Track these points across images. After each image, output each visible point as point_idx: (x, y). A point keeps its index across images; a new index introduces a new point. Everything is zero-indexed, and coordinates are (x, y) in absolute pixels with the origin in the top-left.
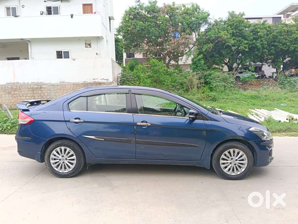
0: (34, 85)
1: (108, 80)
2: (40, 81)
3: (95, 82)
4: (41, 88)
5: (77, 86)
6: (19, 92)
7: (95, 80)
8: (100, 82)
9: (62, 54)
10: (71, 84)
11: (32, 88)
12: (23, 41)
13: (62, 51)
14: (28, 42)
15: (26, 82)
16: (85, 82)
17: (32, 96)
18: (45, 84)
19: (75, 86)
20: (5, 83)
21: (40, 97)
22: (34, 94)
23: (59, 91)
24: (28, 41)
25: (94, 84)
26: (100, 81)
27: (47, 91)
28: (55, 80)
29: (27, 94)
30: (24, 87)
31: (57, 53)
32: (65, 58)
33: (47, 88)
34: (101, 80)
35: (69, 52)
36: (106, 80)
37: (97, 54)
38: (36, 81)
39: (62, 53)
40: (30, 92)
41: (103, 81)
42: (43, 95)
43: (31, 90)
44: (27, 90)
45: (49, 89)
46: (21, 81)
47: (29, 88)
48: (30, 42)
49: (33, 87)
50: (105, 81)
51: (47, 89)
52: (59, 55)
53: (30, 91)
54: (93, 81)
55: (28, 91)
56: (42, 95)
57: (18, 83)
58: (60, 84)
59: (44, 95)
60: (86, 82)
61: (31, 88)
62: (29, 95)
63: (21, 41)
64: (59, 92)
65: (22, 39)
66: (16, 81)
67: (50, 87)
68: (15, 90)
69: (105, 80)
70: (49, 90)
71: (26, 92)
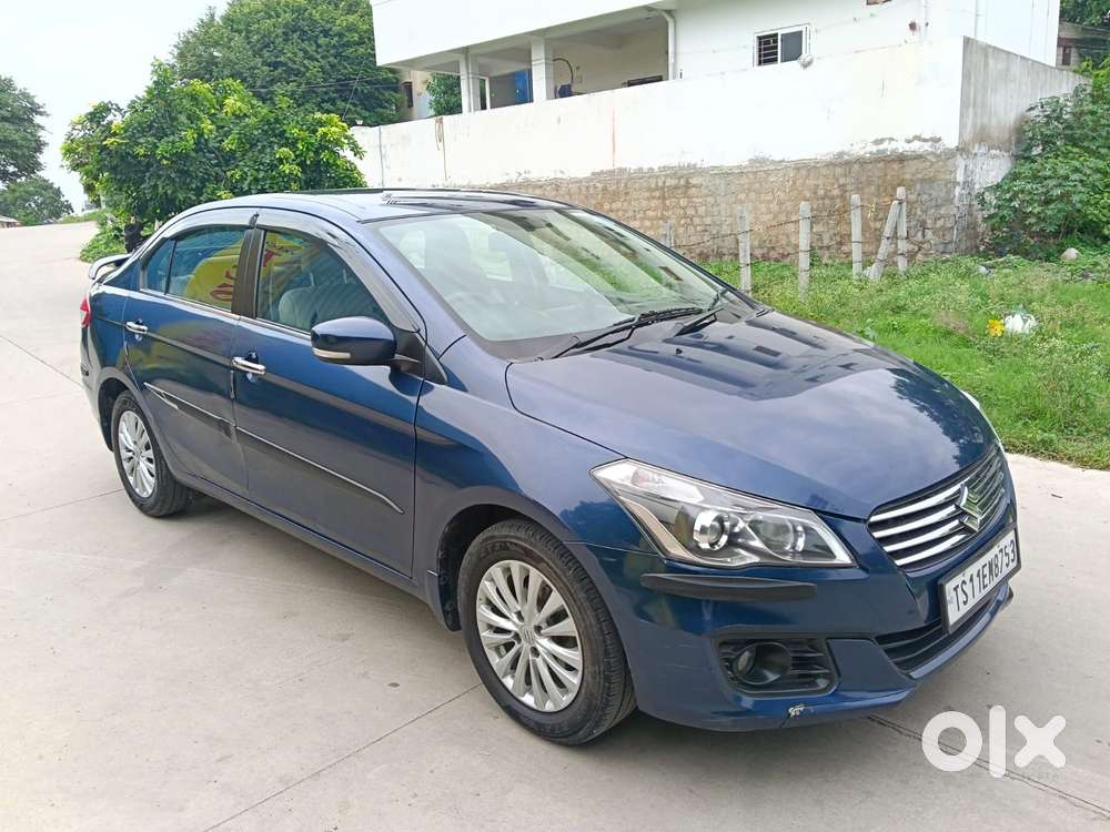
0: (666, 176)
1: (940, 139)
2: (686, 160)
3: (884, 151)
4: (688, 186)
5: (808, 176)
6: (625, 204)
7: (881, 147)
8: (901, 151)
9: (776, 47)
10: (787, 167)
11: (662, 188)
12: (652, 14)
13: (776, 35)
14: (666, 16)
15: (645, 167)
16: (841, 154)
17: (660, 219)
18: (701, 172)
19: (803, 172)
20: (588, 174)
21: (682, 222)
22: (666, 208)
23: (742, 196)
24: (669, 12)
25: (878, 160)
26: (901, 147)
27: (706, 196)
28: (733, 155)
29: (645, 211)
30: (637, 186)
31: (760, 44)
32: (784, 60)
33: (707, 187)
34: (909, 142)
35: (801, 32)
36: (930, 143)
37: (913, 26)
38: (674, 162)
39: (775, 41)
40: (653, 203)
41: (916, 145)
42: (693, 213)
43: (657, 194)
44: (647, 194)
45: (713, 188)
46: (632, 166)
47: (653, 186)
48: (672, 17)
49: (664, 182)
50: (927, 147)
51: (706, 191)
52: (768, 50)
53: (654, 198)
54: (874, 149)
55: (648, 199)
56: (690, 212)
57: (622, 171)
58: (750, 169)
59: (697, 212)
60: (846, 157)
61: (657, 189)
62: (650, 213)
63: (645, 14)
64: (744, 202)
65: (648, 8)
66: (617, 166)
67: (718, 181)
68: (615, 196)
69: (925, 140)
70: (712, 194)
71: (644, 203)
